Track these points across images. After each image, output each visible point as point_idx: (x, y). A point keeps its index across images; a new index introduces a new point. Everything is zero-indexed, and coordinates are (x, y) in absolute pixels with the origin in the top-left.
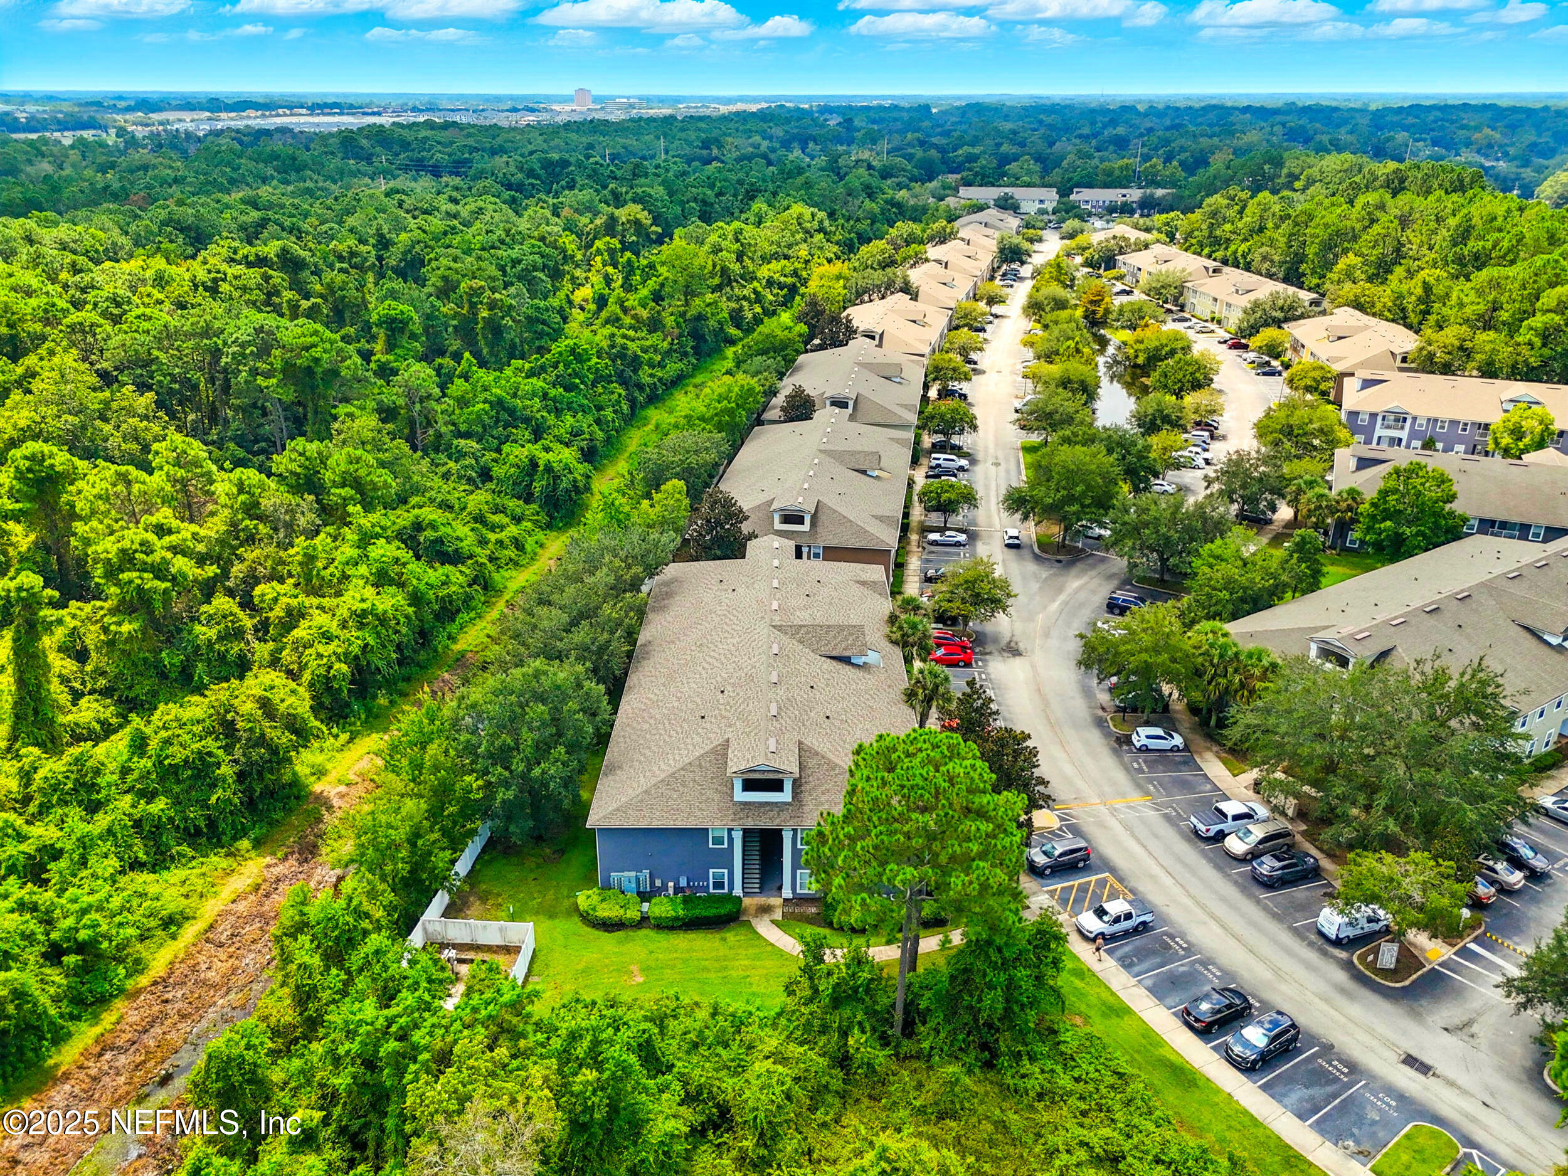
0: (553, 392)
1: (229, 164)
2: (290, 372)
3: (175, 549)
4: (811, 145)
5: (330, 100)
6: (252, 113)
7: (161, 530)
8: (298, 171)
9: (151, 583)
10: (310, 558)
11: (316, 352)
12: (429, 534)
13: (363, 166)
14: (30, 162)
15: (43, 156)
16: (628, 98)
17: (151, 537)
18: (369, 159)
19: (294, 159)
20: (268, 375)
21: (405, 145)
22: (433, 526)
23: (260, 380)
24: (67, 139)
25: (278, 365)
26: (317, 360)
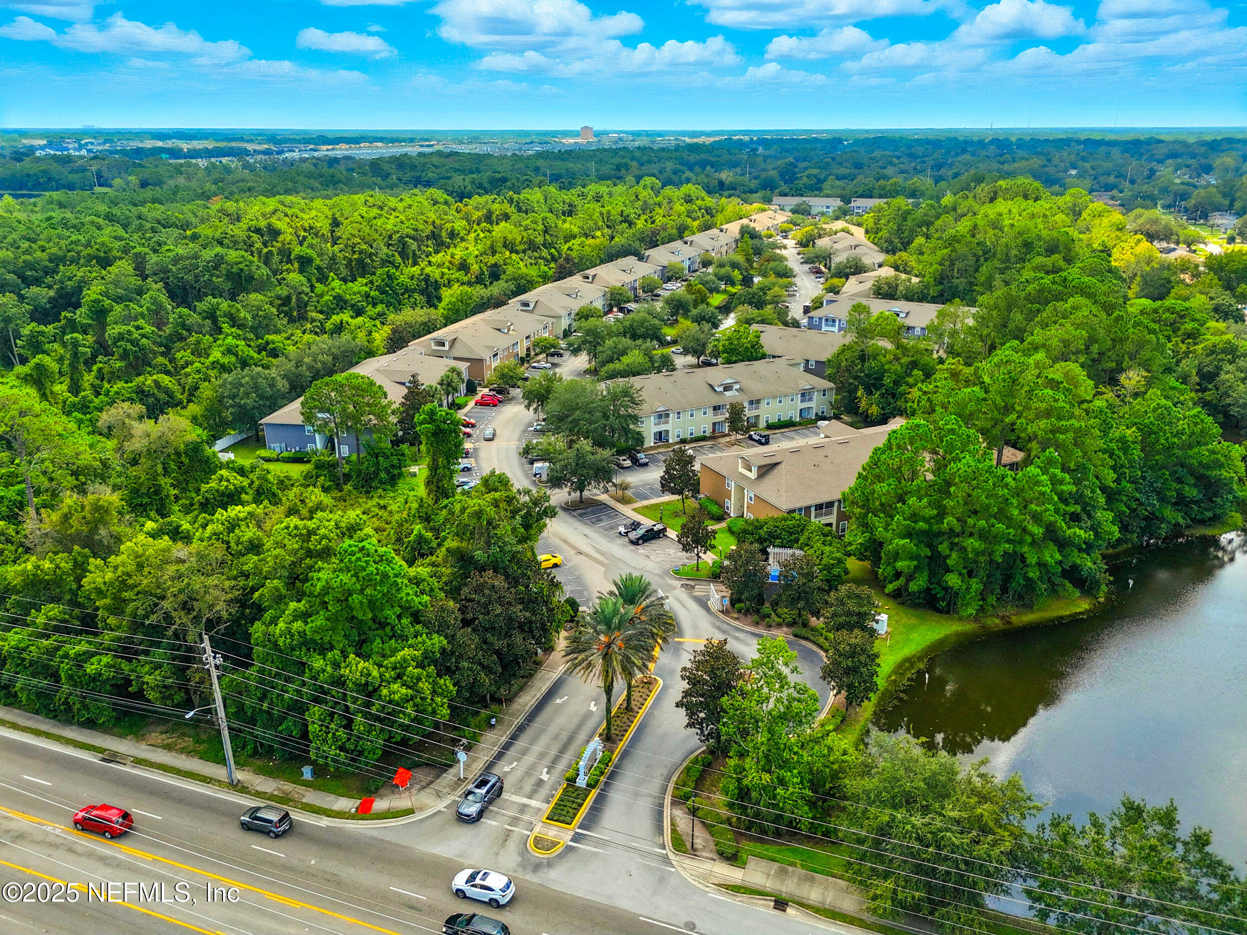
0: (373, 293)
1: (291, 180)
2: (229, 276)
3: (143, 336)
4: (708, 168)
5: (395, 136)
6: (343, 146)
7: (138, 328)
8: (335, 184)
9: (129, 346)
10: (198, 342)
11: (241, 266)
12: (271, 346)
13: (378, 180)
14: (171, 177)
15: (181, 173)
16: (618, 132)
17: (133, 330)
18: (386, 176)
19: (333, 177)
20: (218, 277)
21: (413, 167)
22: (273, 343)
23: (214, 279)
24: (202, 163)
25: (224, 272)
26: (242, 270)
